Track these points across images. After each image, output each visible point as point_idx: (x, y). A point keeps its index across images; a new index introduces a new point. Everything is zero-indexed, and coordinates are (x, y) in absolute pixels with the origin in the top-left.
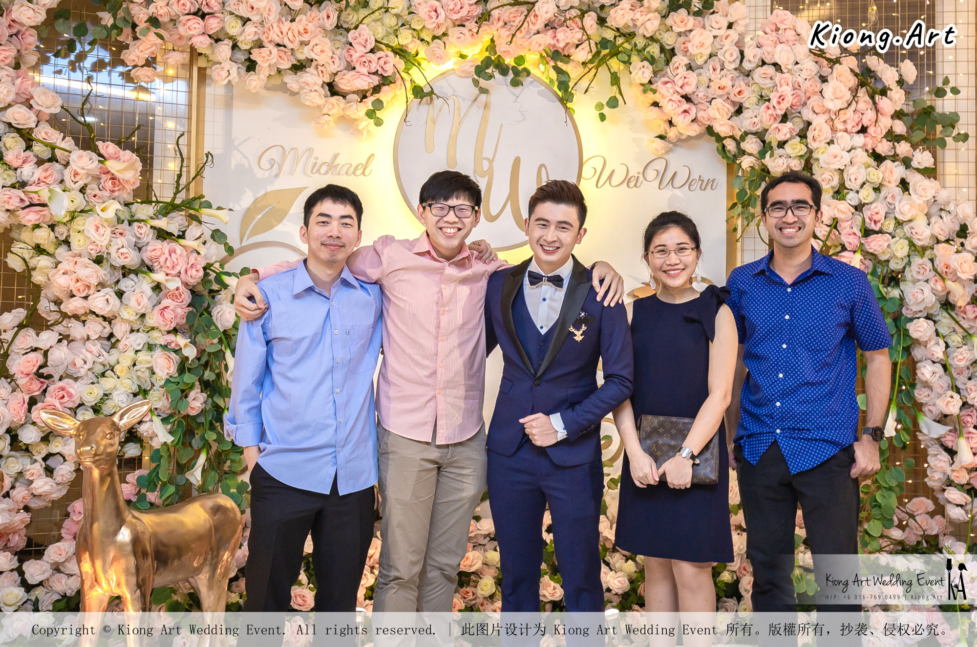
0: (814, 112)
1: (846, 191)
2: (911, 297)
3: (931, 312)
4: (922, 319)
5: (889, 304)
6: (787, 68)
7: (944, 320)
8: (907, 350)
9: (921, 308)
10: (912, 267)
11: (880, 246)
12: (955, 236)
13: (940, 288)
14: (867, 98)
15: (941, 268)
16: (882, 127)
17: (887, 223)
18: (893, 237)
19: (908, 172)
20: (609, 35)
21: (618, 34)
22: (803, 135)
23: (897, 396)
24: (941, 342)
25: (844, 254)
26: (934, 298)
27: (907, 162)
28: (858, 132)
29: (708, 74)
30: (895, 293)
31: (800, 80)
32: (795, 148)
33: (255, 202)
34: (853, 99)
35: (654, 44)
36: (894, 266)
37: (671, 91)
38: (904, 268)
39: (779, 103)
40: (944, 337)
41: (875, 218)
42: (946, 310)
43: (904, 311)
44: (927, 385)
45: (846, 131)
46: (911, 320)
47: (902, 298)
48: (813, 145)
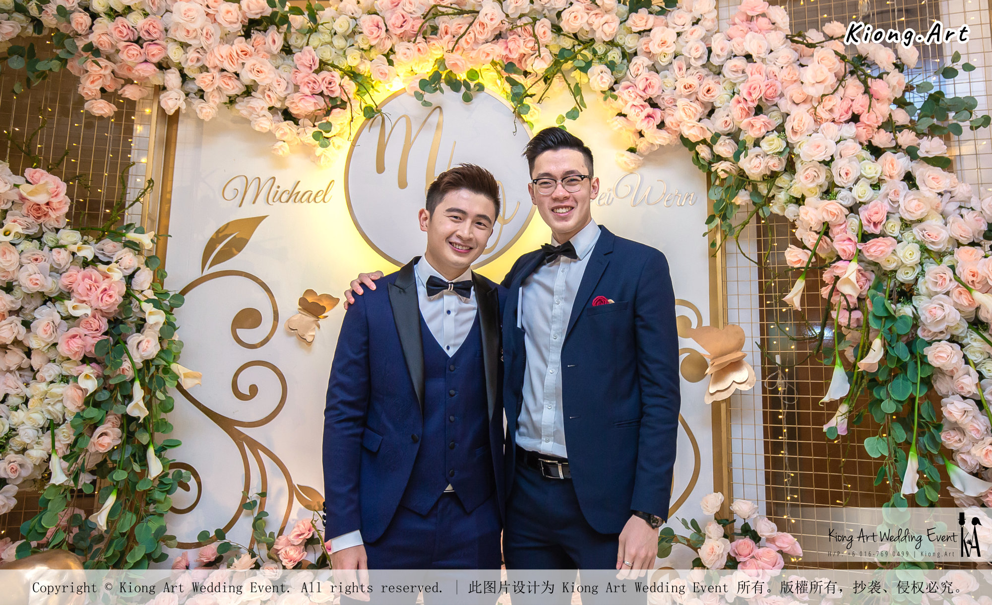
0: (794, 102)
1: (836, 189)
2: (927, 315)
3: (956, 333)
4: (943, 342)
5: (899, 324)
6: (759, 57)
7: (974, 344)
8: (927, 382)
9: (942, 327)
10: (927, 277)
11: (882, 252)
12: (982, 238)
13: (966, 303)
14: (858, 82)
15: (966, 276)
16: (878, 114)
17: (890, 225)
18: (899, 242)
19: (914, 164)
20: (567, 43)
21: (577, 43)
22: (780, 129)
23: (917, 441)
24: (972, 370)
25: (838, 264)
26: (958, 316)
27: (912, 153)
28: (847, 122)
29: (674, 75)
30: (907, 310)
31: (776, 69)
32: (773, 143)
33: (218, 232)
34: (840, 84)
35: (615, 48)
36: (904, 276)
37: (633, 95)
38: (917, 279)
39: (750, 94)
40: (976, 365)
41: (875, 218)
42: (977, 331)
43: (920, 333)
44: (957, 427)
45: (833, 121)
46: (929, 344)
47: (916, 318)
48: (792, 139)
